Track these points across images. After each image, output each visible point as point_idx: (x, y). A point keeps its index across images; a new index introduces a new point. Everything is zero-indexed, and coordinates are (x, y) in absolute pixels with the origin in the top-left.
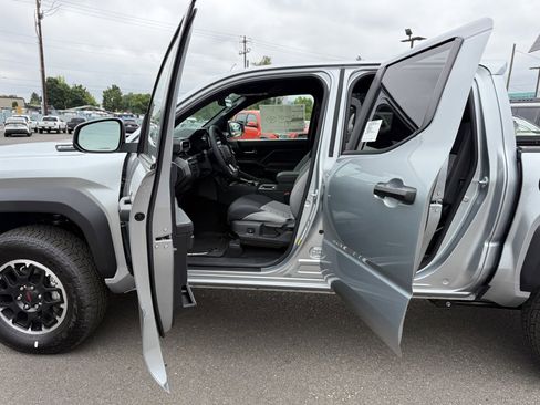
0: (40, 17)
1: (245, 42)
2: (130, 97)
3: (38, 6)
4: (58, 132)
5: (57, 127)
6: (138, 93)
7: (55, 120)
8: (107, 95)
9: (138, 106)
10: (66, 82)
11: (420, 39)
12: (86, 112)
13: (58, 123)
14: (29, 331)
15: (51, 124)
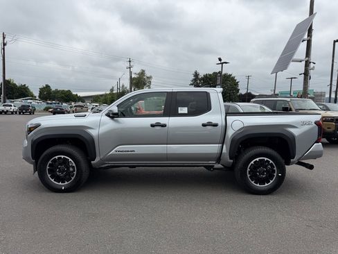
0: (4, 44)
1: (130, 61)
2: (57, 91)
3: (4, 38)
4: (12, 113)
5: (12, 110)
6: (62, 89)
7: (11, 106)
8: (42, 90)
9: (62, 97)
10: (14, 82)
11: (226, 63)
12: (29, 101)
13: (13, 108)
14: (60, 183)
15: (8, 108)
